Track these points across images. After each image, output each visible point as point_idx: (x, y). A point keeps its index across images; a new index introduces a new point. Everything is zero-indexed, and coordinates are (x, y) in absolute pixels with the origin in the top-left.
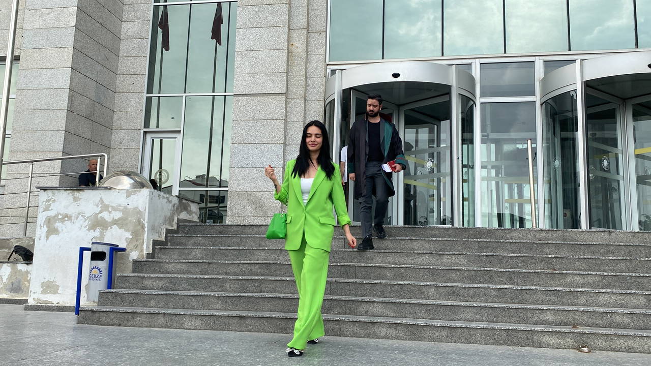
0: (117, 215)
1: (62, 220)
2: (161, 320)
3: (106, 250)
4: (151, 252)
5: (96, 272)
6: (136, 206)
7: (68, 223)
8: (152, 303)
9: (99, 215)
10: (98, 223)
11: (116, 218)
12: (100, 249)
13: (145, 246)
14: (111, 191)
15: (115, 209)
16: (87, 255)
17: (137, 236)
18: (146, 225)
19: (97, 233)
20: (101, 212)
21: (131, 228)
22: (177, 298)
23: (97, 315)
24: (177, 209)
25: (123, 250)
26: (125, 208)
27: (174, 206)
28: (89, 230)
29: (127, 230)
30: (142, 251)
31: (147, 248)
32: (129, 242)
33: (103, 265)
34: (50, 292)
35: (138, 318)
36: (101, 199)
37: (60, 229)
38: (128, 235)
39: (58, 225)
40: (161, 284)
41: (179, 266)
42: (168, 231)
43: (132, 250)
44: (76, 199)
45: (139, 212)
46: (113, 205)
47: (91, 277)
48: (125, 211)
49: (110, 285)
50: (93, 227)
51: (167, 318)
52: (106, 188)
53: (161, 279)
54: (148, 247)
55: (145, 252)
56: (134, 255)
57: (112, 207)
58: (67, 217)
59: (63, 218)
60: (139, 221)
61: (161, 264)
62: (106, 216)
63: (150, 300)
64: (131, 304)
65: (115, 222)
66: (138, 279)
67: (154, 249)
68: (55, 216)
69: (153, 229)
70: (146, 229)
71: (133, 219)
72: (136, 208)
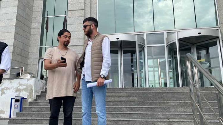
0: (24, 87)
4: (35, 99)
5: (16, 106)
9: (19, 87)
10: (18, 90)
11: (24, 88)
12: (18, 98)
13: (33, 97)
18: (34, 90)
19: (18, 93)
24: (45, 84)
25: (26, 99)
28: (15, 92)
30: (32, 99)
32: (28, 96)
34: (2, 114)
36: (19, 82)
37: (5, 92)
38: (28, 94)
42: (42, 92)
44: (11, 82)
46: (23, 84)
47: (15, 108)
49: (21, 110)
59: (7, 89)
66: (30, 108)
68: (4, 88)
69: (36, 91)
70: (34, 92)
71: (29, 88)
72: (30, 85)
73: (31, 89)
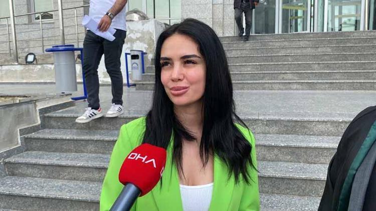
0: (139, 35)
3: (139, 54)
5: (135, 65)
6: (148, 30)
12: (136, 53)
14: (133, 22)
16: (129, 57)
17: (151, 45)
18: (155, 40)
20: (129, 34)
21: (147, 42)
25: (146, 53)
26: (142, 31)
33: (138, 61)
43: (149, 54)
45: (151, 33)
47: (132, 68)
49: (143, 72)
57: (135, 31)
60: (151, 38)
62: (132, 36)
65: (138, 39)
71: (147, 37)
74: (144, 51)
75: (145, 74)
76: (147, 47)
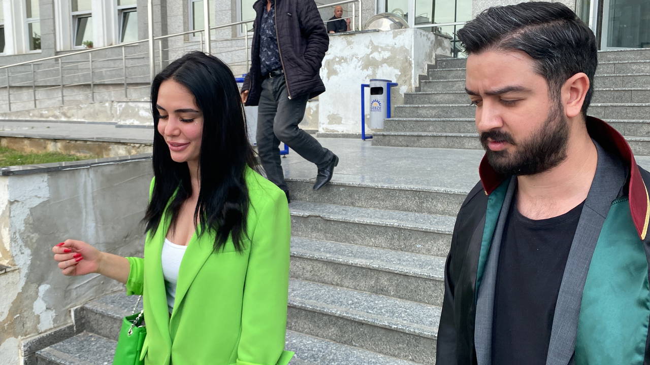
0: (387, 55)
1: (339, 63)
2: (444, 141)
3: (384, 85)
4: (418, 86)
5: (376, 104)
6: (402, 45)
7: (344, 64)
8: (431, 128)
9: (371, 56)
10: (369, 63)
11: (386, 57)
12: (378, 84)
13: (413, 81)
14: (379, 33)
15: (384, 49)
16: (367, 91)
17: (405, 71)
18: (413, 62)
19: (370, 72)
20: (371, 53)
21: (400, 65)
22: (453, 123)
23: (387, 138)
24: (434, 45)
25: (396, 85)
26: (393, 47)
27: (432, 43)
28: (362, 69)
29: (396, 68)
30: (410, 85)
31: (415, 83)
32: (399, 77)
33: (381, 98)
34: (336, 123)
35: (423, 140)
36: (371, 41)
37: (338, 70)
38: (398, 72)
39: (336, 66)
40: (434, 112)
41: (446, 97)
42: (429, 67)
43: (401, 85)
44: (349, 43)
45: (406, 51)
46: (382, 46)
47: (372, 109)
48: (393, 50)
49: (389, 115)
50: (365, 67)
51: (448, 139)
52: (375, 31)
53: (434, 108)
54: (415, 81)
55: (413, 86)
56: (403, 89)
57: (382, 48)
58: (342, 60)
59: (340, 61)
60: (406, 58)
61: (430, 96)
62: (376, 55)
63: (429, 126)
64: (412, 129)
65: (385, 61)
67: (420, 84)
68: (333, 60)
69: (418, 65)
70: (413, 66)
71: (400, 57)
72: (402, 47)
73: (407, 60)
74: (394, 81)
75: (391, 119)
76: (400, 73)
